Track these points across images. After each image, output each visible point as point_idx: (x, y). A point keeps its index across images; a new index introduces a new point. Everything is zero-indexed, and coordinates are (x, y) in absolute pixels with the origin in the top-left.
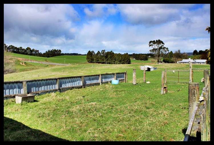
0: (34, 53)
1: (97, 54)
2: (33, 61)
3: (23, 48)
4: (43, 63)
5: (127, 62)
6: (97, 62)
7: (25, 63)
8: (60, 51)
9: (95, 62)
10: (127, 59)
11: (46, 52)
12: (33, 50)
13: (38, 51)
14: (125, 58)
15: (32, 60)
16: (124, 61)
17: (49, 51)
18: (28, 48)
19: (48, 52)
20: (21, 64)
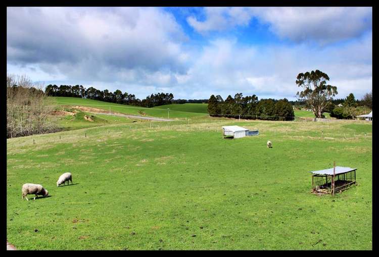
0: (126, 99)
1: (226, 101)
2: (117, 113)
3: (109, 92)
4: (130, 116)
5: (283, 115)
6: (226, 116)
7: (93, 116)
8: (171, 95)
9: (223, 116)
10: (285, 110)
11: (147, 97)
12: (126, 94)
13: (134, 96)
14: (281, 108)
15: (115, 112)
16: (277, 113)
17: (152, 95)
18: (118, 92)
19: (151, 97)
20: (86, 118)
